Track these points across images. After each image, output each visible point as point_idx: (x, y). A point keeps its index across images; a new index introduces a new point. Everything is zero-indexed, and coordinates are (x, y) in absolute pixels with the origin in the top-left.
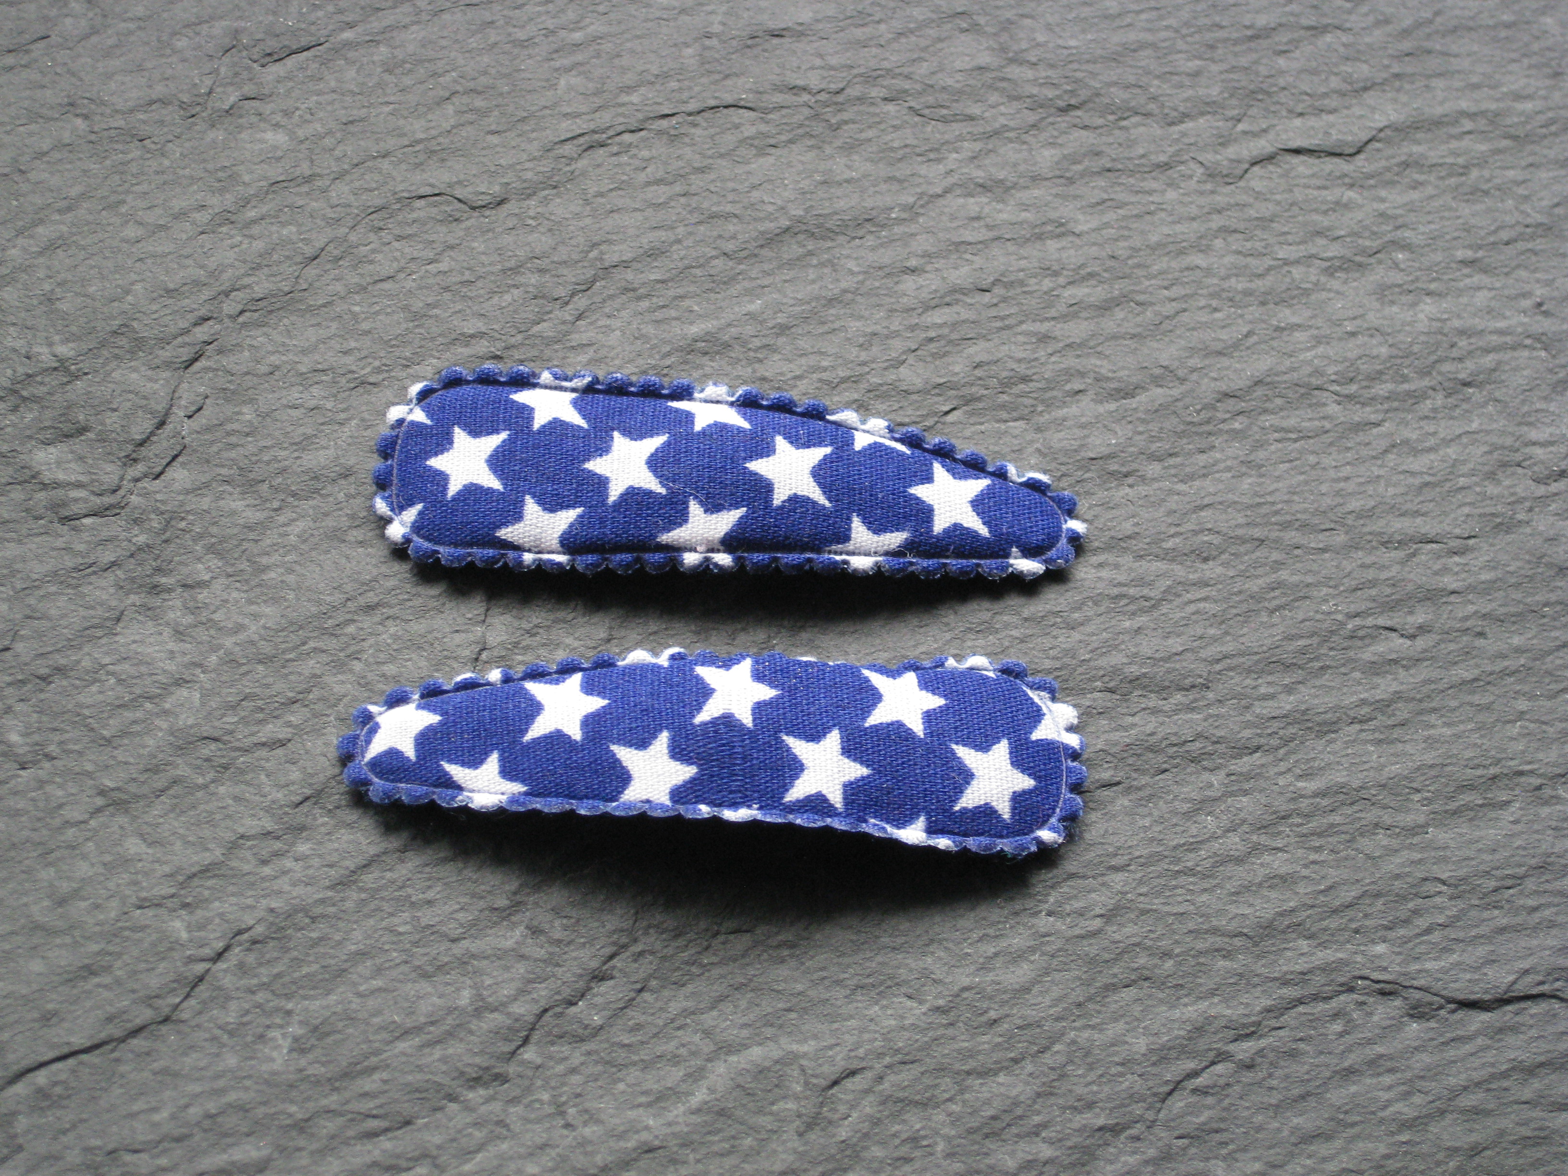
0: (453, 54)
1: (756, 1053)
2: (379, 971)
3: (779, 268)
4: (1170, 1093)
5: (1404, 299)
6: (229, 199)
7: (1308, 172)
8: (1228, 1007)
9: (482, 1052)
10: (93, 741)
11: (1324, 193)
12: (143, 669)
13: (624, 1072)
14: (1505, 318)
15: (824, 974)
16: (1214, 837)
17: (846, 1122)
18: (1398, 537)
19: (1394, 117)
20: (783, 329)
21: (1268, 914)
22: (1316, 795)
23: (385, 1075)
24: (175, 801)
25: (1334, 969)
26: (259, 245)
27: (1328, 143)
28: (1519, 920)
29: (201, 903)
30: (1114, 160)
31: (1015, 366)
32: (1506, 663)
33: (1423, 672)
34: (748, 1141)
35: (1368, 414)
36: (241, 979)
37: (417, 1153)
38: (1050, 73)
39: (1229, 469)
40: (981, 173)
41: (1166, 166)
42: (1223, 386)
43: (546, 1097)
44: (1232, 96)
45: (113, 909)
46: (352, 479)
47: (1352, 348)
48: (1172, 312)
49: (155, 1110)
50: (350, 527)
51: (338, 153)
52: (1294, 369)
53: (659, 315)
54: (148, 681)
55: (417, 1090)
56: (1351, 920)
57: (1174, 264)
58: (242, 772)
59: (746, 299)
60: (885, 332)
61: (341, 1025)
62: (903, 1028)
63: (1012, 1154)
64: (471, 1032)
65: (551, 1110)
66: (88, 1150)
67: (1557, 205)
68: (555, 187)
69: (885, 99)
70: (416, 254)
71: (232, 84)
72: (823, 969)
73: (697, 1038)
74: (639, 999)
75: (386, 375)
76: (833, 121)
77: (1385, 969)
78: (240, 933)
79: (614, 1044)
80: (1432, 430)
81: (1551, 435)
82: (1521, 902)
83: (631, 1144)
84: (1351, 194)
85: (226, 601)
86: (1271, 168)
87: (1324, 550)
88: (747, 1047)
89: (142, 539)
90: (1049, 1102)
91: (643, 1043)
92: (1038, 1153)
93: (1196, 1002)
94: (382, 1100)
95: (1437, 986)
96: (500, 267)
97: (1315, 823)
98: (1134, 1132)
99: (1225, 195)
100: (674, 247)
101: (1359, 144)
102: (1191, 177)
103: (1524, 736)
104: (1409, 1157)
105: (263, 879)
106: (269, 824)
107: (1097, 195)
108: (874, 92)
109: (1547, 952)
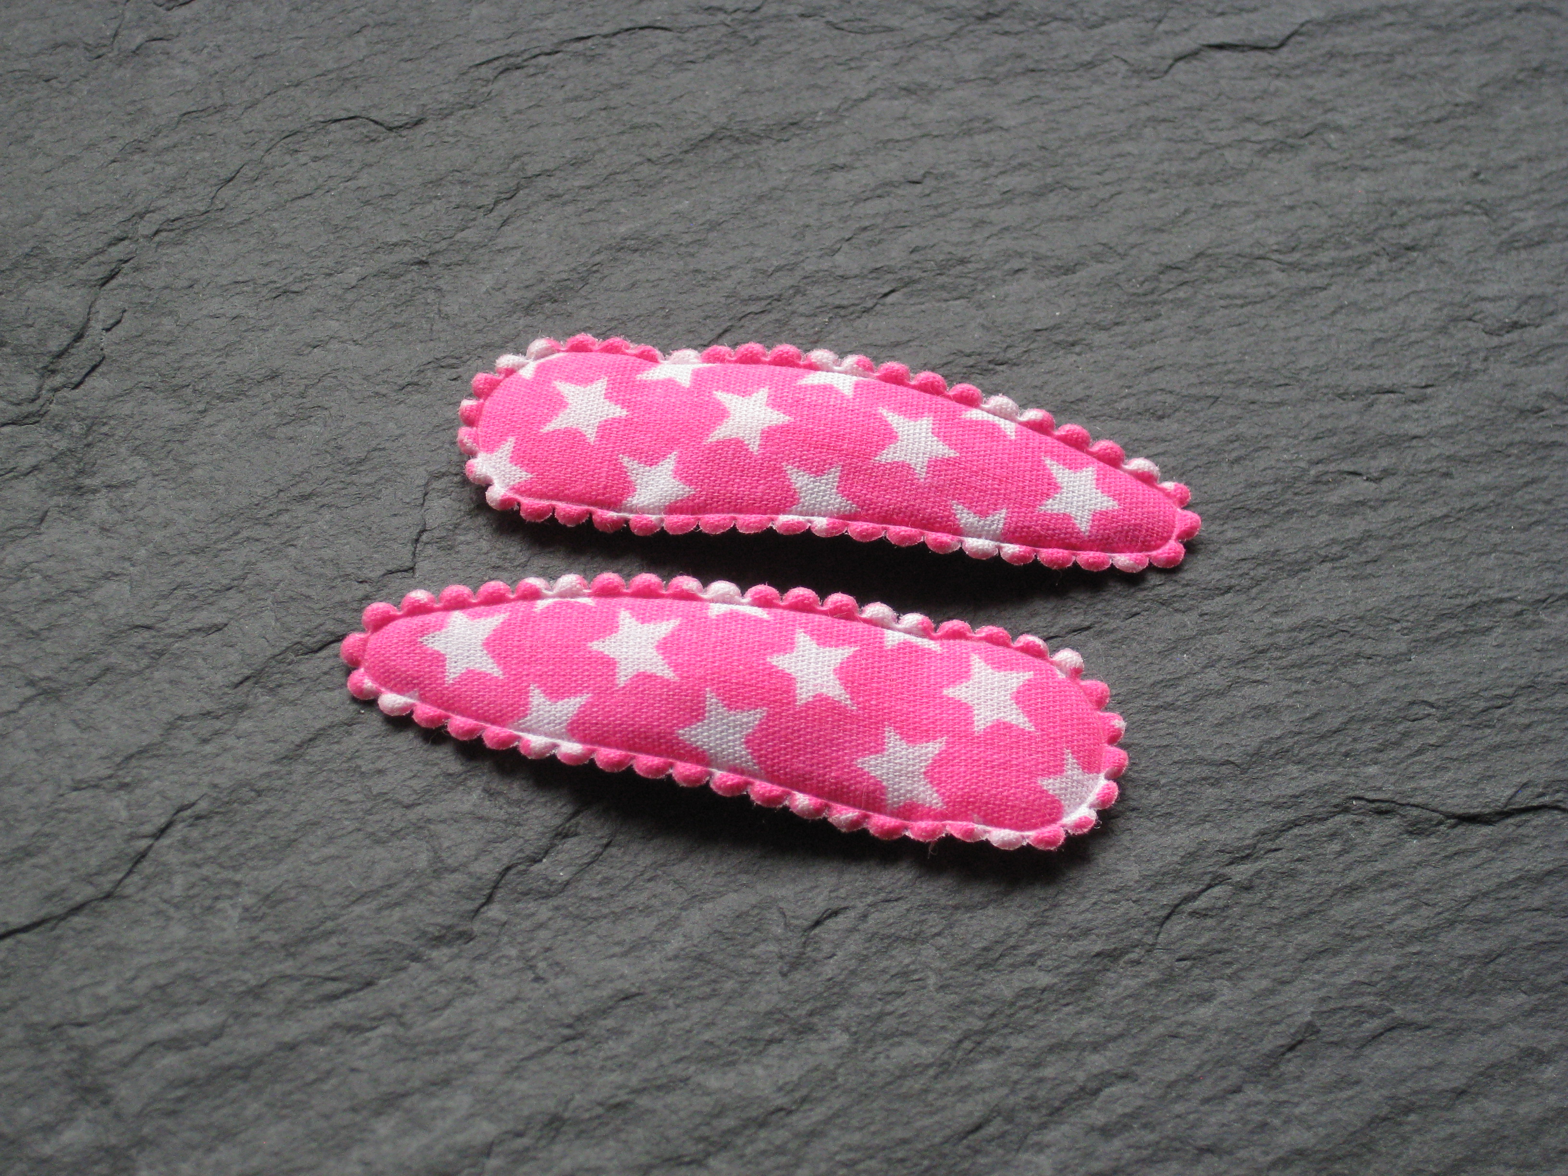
1: (732, 899)
2: (331, 839)
3: (707, 170)
4: (1168, 917)
5: (1340, 175)
6: (140, 131)
7: (1234, 65)
8: (1221, 832)
9: (445, 912)
10: (19, 635)
11: (1250, 83)
13: (595, 925)
14: (1443, 188)
16: (1192, 673)
17: (831, 961)
18: (1352, 389)
19: (1316, 14)
20: (714, 226)
21: (1255, 743)
22: (1293, 629)
23: (342, 939)
24: (109, 688)
25: (1328, 791)
26: (171, 171)
27: (1250, 39)
28: (1512, 737)
29: (139, 782)
30: (1037, 61)
31: (952, 249)
32: (1475, 500)
33: (1391, 511)
34: (730, 985)
35: (1316, 279)
36: (184, 853)
37: (381, 1012)
39: (1177, 334)
40: (904, 78)
41: (1090, 65)
42: (1164, 260)
43: (513, 952)
45: (47, 793)
46: (278, 381)
48: (1107, 195)
49: (101, 983)
50: (278, 425)
51: (249, 84)
52: (1235, 241)
53: (586, 218)
54: (76, 575)
55: (377, 952)
56: (1339, 745)
57: (1105, 151)
59: (675, 199)
60: (818, 223)
61: (293, 892)
63: (1008, 983)
64: (431, 893)
65: (520, 965)
66: (30, 1026)
67: (1486, 85)
68: (473, 107)
69: (802, 16)
70: (334, 173)
71: (137, 27)
73: (669, 888)
74: (605, 854)
75: (307, 284)
76: (751, 37)
77: (1380, 789)
78: (183, 808)
79: (582, 898)
80: (1379, 292)
81: (1499, 291)
82: (1513, 720)
83: (606, 991)
84: (1279, 83)
85: (154, 499)
86: (1195, 62)
87: (1281, 404)
88: (721, 894)
89: (63, 445)
90: (1042, 932)
91: (612, 896)
92: (1035, 981)
93: (1187, 829)
94: (341, 962)
95: (1435, 803)
96: (420, 180)
97: (1293, 656)
98: (1133, 956)
99: (1152, 88)
100: (597, 156)
101: (1281, 38)
102: (1115, 74)
103: (1500, 566)
104: (1421, 967)
105: (204, 757)
106: (208, 705)
107: (1021, 94)
108: (791, 9)
109: (1544, 766)
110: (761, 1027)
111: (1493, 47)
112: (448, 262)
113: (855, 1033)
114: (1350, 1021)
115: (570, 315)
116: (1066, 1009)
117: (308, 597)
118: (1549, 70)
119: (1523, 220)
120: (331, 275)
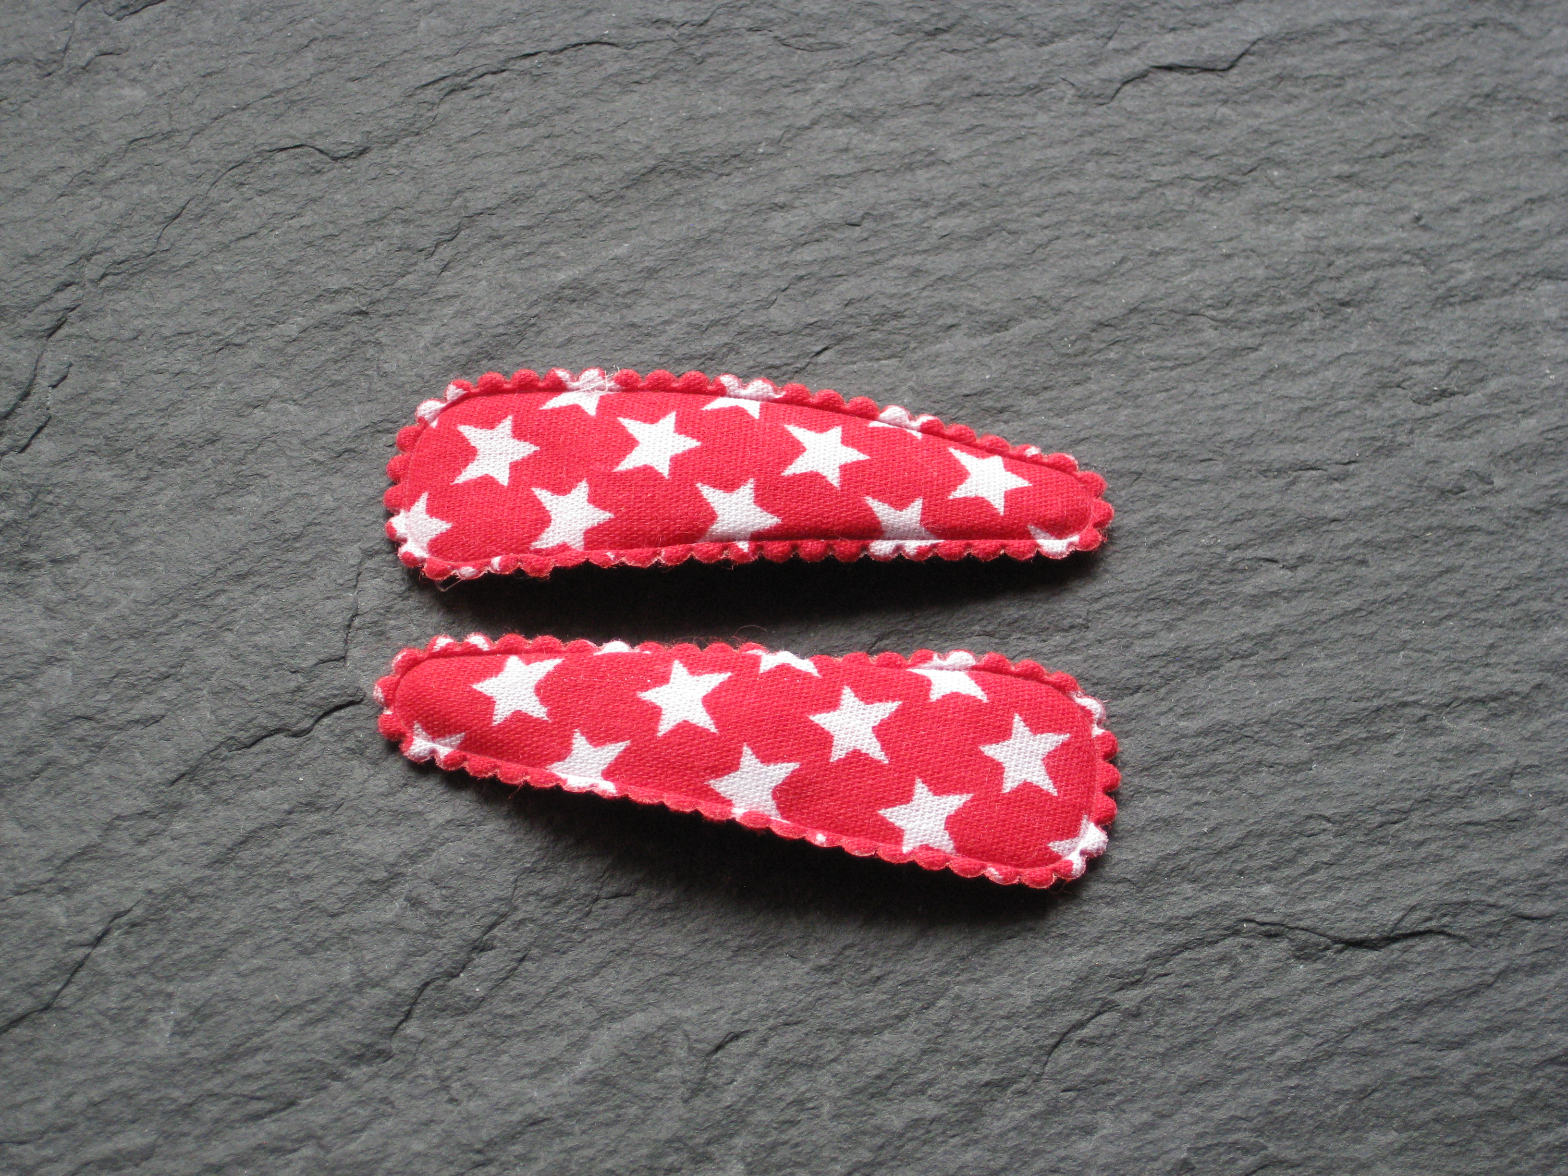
1: (639, 1019)
2: (259, 949)
3: (647, 208)
4: (1056, 1046)
5: (1280, 217)
6: (88, 159)
7: (1182, 89)
8: (1113, 956)
9: (364, 1029)
11: (1197, 110)
12: (14, 649)
13: (507, 1044)
14: (1383, 234)
17: (731, 1087)
18: (1277, 465)
19: (1267, 29)
20: (651, 273)
21: (1151, 858)
22: (1198, 734)
23: (268, 1056)
24: (50, 783)
25: (1219, 913)
26: (119, 206)
27: (1201, 59)
28: (1405, 855)
29: (79, 887)
30: (984, 84)
31: (886, 302)
32: (1389, 591)
33: (1304, 604)
34: (633, 1111)
35: (1246, 338)
36: (120, 963)
37: (302, 1134)
39: (1105, 401)
40: (848, 103)
41: (1036, 89)
42: (1097, 315)
43: (429, 1072)
44: (1102, 13)
46: (218, 445)
48: (1046, 239)
49: (38, 1100)
50: (218, 494)
51: (196, 107)
52: (1169, 295)
53: (525, 263)
54: (20, 660)
55: (300, 1070)
56: (1235, 862)
57: (1045, 190)
58: (117, 751)
59: (613, 242)
60: (755, 271)
61: (222, 1006)
62: (786, 988)
63: (899, 1112)
64: (352, 1009)
65: (435, 1085)
67: (1435, 114)
68: (417, 134)
69: (750, 30)
70: (278, 209)
71: (88, 39)
72: (705, 931)
73: (579, 1006)
74: (521, 969)
75: (250, 335)
76: (698, 54)
77: (1271, 911)
78: (118, 915)
79: (496, 1015)
80: (1310, 353)
81: (1431, 353)
82: (1407, 837)
83: (516, 1117)
84: (1225, 110)
85: (95, 575)
86: (1143, 86)
87: (1202, 481)
88: (630, 1013)
89: (9, 515)
90: (934, 1059)
91: (526, 1013)
92: (924, 1111)
93: (1080, 951)
94: (266, 1081)
95: (1324, 926)
96: (364, 218)
97: (1197, 764)
98: (1020, 1086)
99: (1097, 117)
100: (539, 192)
101: (1232, 59)
102: (1062, 99)
103: (1407, 666)
104: (1298, 1102)
105: (140, 859)
106: (144, 803)
107: (967, 121)
108: (739, 23)
109: (1434, 888)
110: (661, 1155)
111: (1446, 70)
112: (388, 312)
113: (749, 1164)
114: (1225, 1158)
116: (953, 1141)
117: (243, 687)
118: (1501, 96)
119: (1461, 272)
120: (272, 326)
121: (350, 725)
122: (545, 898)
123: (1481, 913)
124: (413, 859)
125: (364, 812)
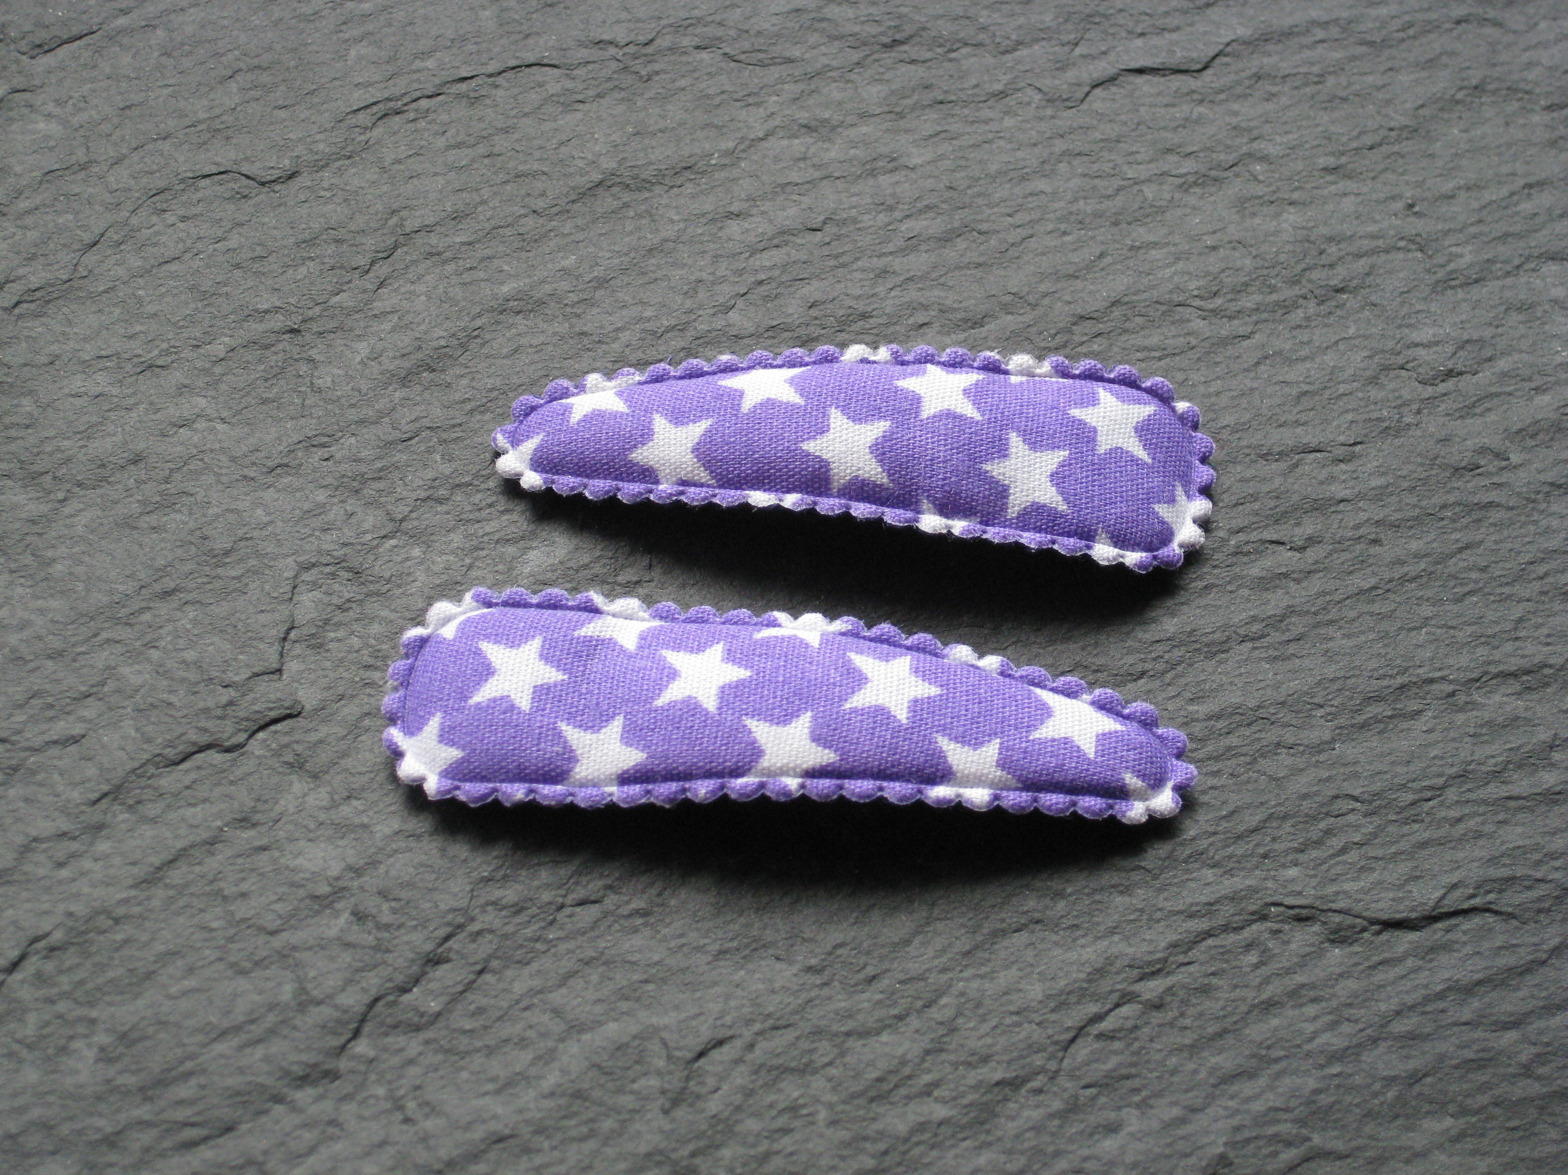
0: (235, 33)
1: (612, 1028)
2: (191, 970)
3: (594, 221)
4: (1073, 1040)
5: (1266, 210)
7: (1153, 91)
8: (1130, 945)
9: (310, 1049)
11: (1172, 110)
13: (467, 1060)
14: (1375, 222)
15: (683, 941)
17: (716, 1096)
18: (1276, 449)
19: (1242, 32)
20: (602, 283)
22: (1209, 718)
23: (202, 1080)
25: (1245, 897)
26: (32, 235)
27: (1172, 61)
28: (1442, 832)
30: (945, 92)
31: (852, 303)
32: (1406, 569)
33: (1315, 584)
34: (608, 1124)
35: (1239, 326)
36: (38, 988)
37: (240, 1161)
38: (872, 10)
40: (804, 114)
41: (1002, 95)
42: (1078, 309)
43: (381, 1091)
44: (1066, 21)
46: (142, 465)
47: (1214, 263)
48: (1019, 239)
50: (142, 514)
51: (115, 138)
52: (1154, 287)
53: (466, 277)
55: (238, 1093)
56: (1257, 845)
57: (1016, 190)
59: (561, 254)
60: (711, 278)
61: (150, 1030)
62: (773, 992)
63: (903, 1116)
64: (295, 1028)
65: (389, 1105)
67: (1422, 106)
68: (349, 157)
69: (698, 48)
70: (203, 233)
72: (682, 935)
74: (479, 981)
75: (174, 357)
76: (644, 72)
77: (1300, 893)
78: (36, 940)
79: (454, 1031)
80: (1305, 339)
82: (1443, 814)
83: (478, 1133)
84: (1201, 109)
86: (1114, 89)
88: (600, 1024)
90: (939, 1059)
91: (486, 1027)
92: (930, 1114)
93: (1094, 942)
94: (200, 1106)
95: (1358, 908)
96: (292, 240)
97: (1210, 748)
98: (1035, 1084)
99: (1067, 118)
100: (480, 209)
101: (1206, 60)
102: (1029, 104)
103: (1431, 642)
104: (1342, 1090)
105: (60, 882)
106: (64, 825)
107: (929, 129)
108: (686, 41)
109: (1475, 864)
111: (1431, 63)
112: (321, 329)
114: (1265, 1151)
115: (449, 385)
116: (964, 1144)
117: (170, 704)
118: (1490, 87)
119: (1461, 256)
120: (198, 346)
121: (285, 740)
122: (504, 908)
123: (1529, 888)
124: (358, 872)
125: (305, 827)
